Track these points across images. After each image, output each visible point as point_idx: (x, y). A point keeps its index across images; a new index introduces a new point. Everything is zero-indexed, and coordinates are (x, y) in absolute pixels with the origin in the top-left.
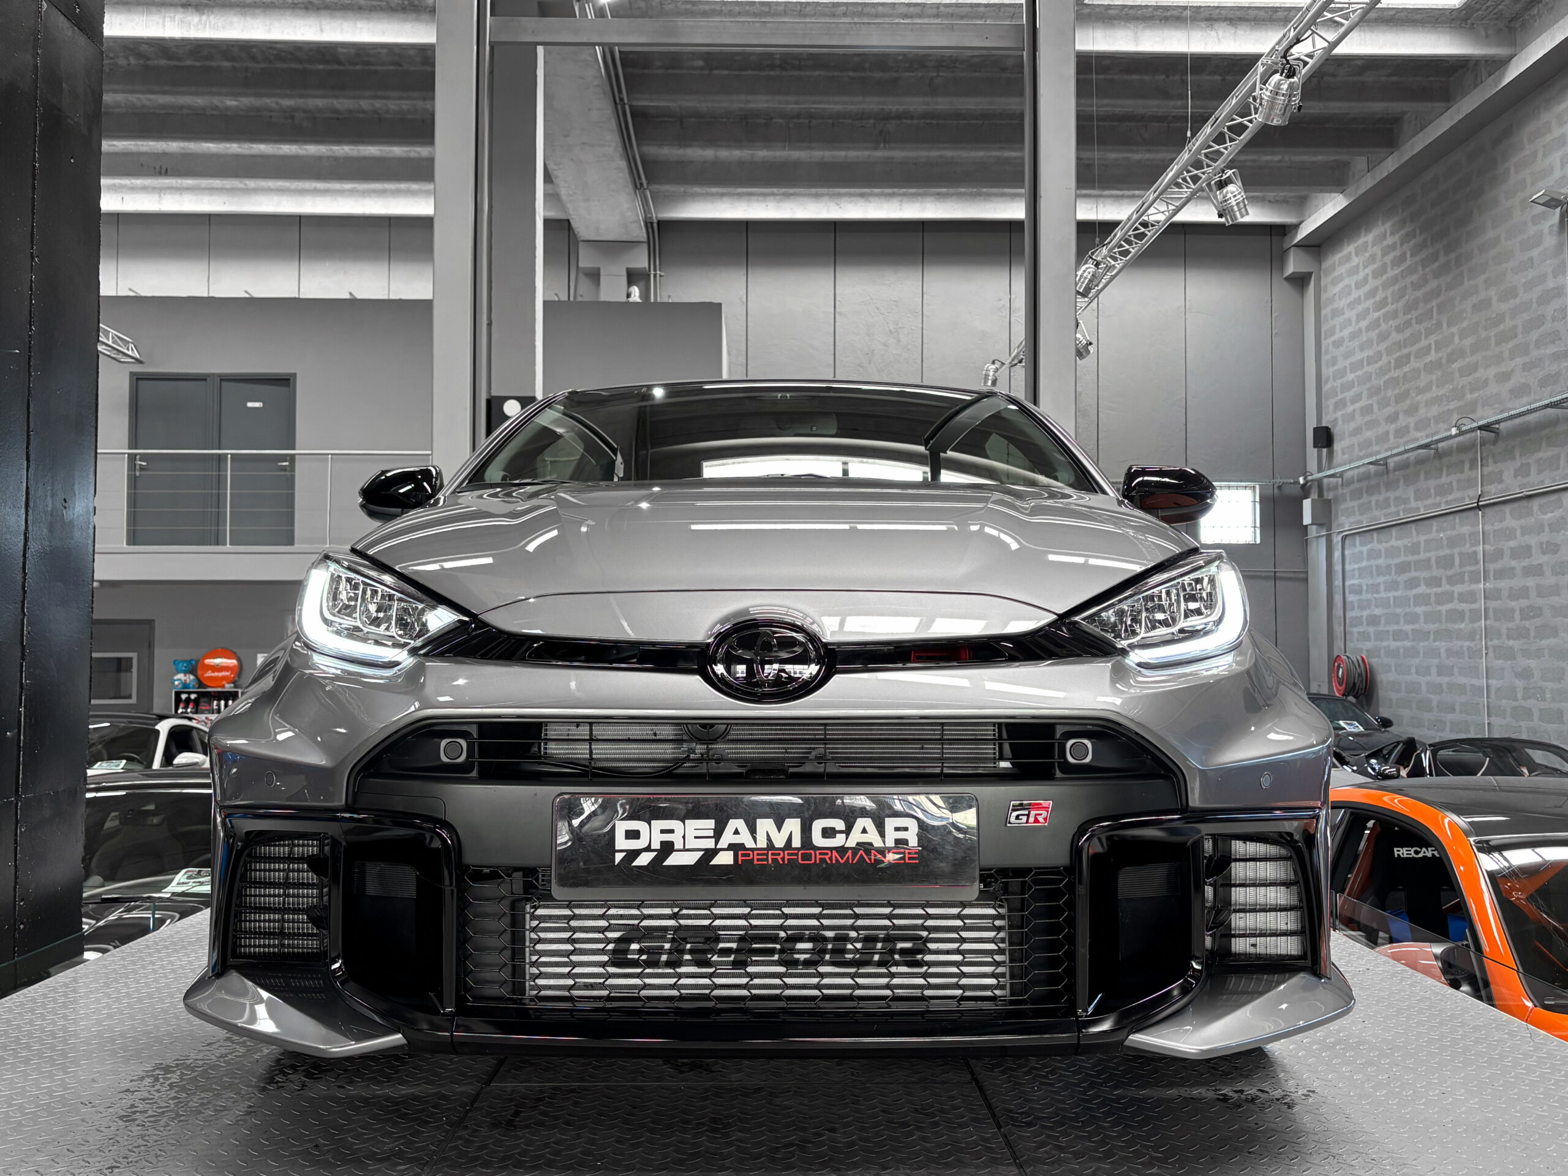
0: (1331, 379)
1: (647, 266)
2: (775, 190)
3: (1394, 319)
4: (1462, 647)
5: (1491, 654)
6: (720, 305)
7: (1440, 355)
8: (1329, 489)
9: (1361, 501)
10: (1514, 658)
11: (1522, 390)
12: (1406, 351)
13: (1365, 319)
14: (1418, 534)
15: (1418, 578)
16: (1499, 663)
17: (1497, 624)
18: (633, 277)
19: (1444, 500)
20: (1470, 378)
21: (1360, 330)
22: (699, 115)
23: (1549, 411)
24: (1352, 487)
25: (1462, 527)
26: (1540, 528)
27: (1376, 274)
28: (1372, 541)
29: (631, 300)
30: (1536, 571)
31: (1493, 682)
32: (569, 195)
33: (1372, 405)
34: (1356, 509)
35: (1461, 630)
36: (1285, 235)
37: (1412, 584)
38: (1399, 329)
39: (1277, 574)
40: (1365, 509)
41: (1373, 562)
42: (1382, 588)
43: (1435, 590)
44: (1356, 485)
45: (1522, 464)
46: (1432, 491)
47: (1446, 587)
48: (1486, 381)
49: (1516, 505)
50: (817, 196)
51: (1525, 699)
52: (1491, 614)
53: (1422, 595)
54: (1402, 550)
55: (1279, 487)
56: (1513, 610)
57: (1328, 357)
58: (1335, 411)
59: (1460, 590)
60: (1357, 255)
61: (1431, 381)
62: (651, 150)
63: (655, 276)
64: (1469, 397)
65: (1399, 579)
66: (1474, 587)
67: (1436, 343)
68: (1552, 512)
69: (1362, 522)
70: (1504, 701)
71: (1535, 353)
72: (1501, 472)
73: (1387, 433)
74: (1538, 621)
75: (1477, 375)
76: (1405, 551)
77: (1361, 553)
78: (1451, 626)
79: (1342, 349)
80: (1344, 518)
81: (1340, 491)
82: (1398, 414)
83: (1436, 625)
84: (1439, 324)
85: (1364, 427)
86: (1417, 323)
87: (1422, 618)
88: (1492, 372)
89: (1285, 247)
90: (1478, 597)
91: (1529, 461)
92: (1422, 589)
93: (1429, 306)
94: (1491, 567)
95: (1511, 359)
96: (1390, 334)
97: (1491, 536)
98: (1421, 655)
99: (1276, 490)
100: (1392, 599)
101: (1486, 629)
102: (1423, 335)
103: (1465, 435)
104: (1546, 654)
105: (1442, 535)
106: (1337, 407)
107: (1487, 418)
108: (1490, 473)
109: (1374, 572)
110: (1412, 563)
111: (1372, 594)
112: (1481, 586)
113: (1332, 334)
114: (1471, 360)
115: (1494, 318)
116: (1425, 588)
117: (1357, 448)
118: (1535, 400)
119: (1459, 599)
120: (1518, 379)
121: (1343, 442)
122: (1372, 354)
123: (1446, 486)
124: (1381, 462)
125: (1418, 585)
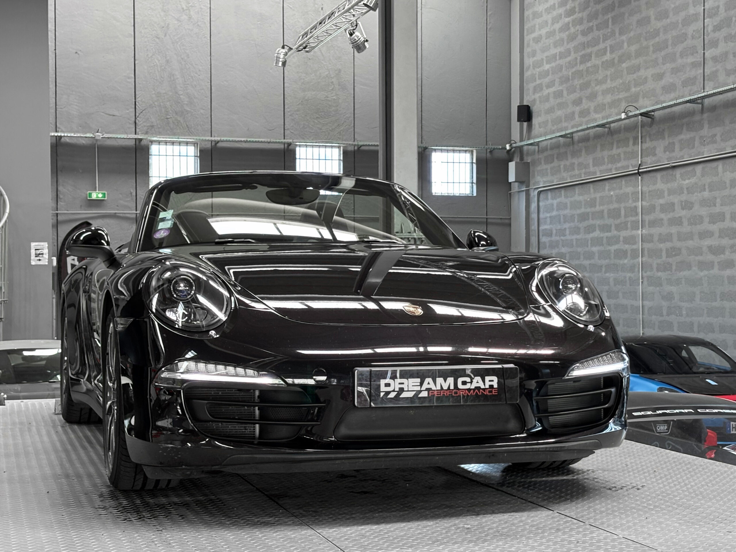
0: (531, 67)
3: (580, 25)
4: (625, 277)
5: (645, 283)
7: (614, 56)
8: (528, 154)
9: (552, 165)
11: (669, 88)
12: (589, 50)
13: (558, 22)
14: (595, 192)
15: (594, 225)
16: (651, 289)
17: (650, 260)
19: (614, 166)
20: (635, 76)
21: (554, 31)
23: (688, 104)
24: (546, 154)
25: (627, 188)
26: (680, 191)
28: (560, 196)
30: (677, 222)
31: (646, 303)
33: (562, 91)
34: (549, 171)
35: (625, 264)
37: (590, 229)
38: (584, 33)
39: (489, 220)
40: (555, 171)
41: (562, 213)
42: (567, 232)
43: (606, 234)
44: (549, 152)
45: (669, 143)
46: (606, 160)
47: (614, 232)
48: (646, 78)
49: (664, 173)
51: (668, 315)
52: (646, 252)
53: (597, 238)
54: (583, 204)
55: (491, 152)
56: (661, 250)
57: (529, 49)
58: (534, 94)
59: (624, 235)
61: (607, 76)
64: (633, 90)
65: (581, 225)
66: (634, 232)
67: (611, 46)
68: (689, 179)
69: (552, 181)
70: (654, 317)
71: (680, 61)
72: (655, 148)
73: (573, 113)
74: (678, 258)
75: (640, 74)
76: (585, 205)
77: (552, 205)
78: (618, 261)
79: (540, 45)
80: (539, 177)
81: (536, 157)
82: (582, 99)
83: (607, 261)
84: (613, 33)
85: (556, 107)
86: (597, 30)
87: (597, 255)
88: (650, 72)
90: (637, 239)
91: (674, 141)
92: (597, 234)
93: (606, 17)
94: (647, 218)
95: (664, 64)
96: (577, 36)
97: (647, 195)
99: (488, 154)
100: (574, 241)
101: (642, 264)
102: (601, 40)
103: (630, 119)
104: (683, 282)
105: (612, 193)
106: (535, 90)
107: (646, 107)
108: (647, 148)
109: (562, 220)
110: (590, 214)
111: (560, 237)
112: (640, 232)
113: (533, 31)
114: (635, 62)
115: (652, 32)
116: (599, 232)
117: (550, 124)
118: (679, 96)
119: (623, 241)
120: (668, 79)
121: (540, 118)
122: (563, 51)
123: (616, 156)
124: (569, 136)
125: (594, 231)
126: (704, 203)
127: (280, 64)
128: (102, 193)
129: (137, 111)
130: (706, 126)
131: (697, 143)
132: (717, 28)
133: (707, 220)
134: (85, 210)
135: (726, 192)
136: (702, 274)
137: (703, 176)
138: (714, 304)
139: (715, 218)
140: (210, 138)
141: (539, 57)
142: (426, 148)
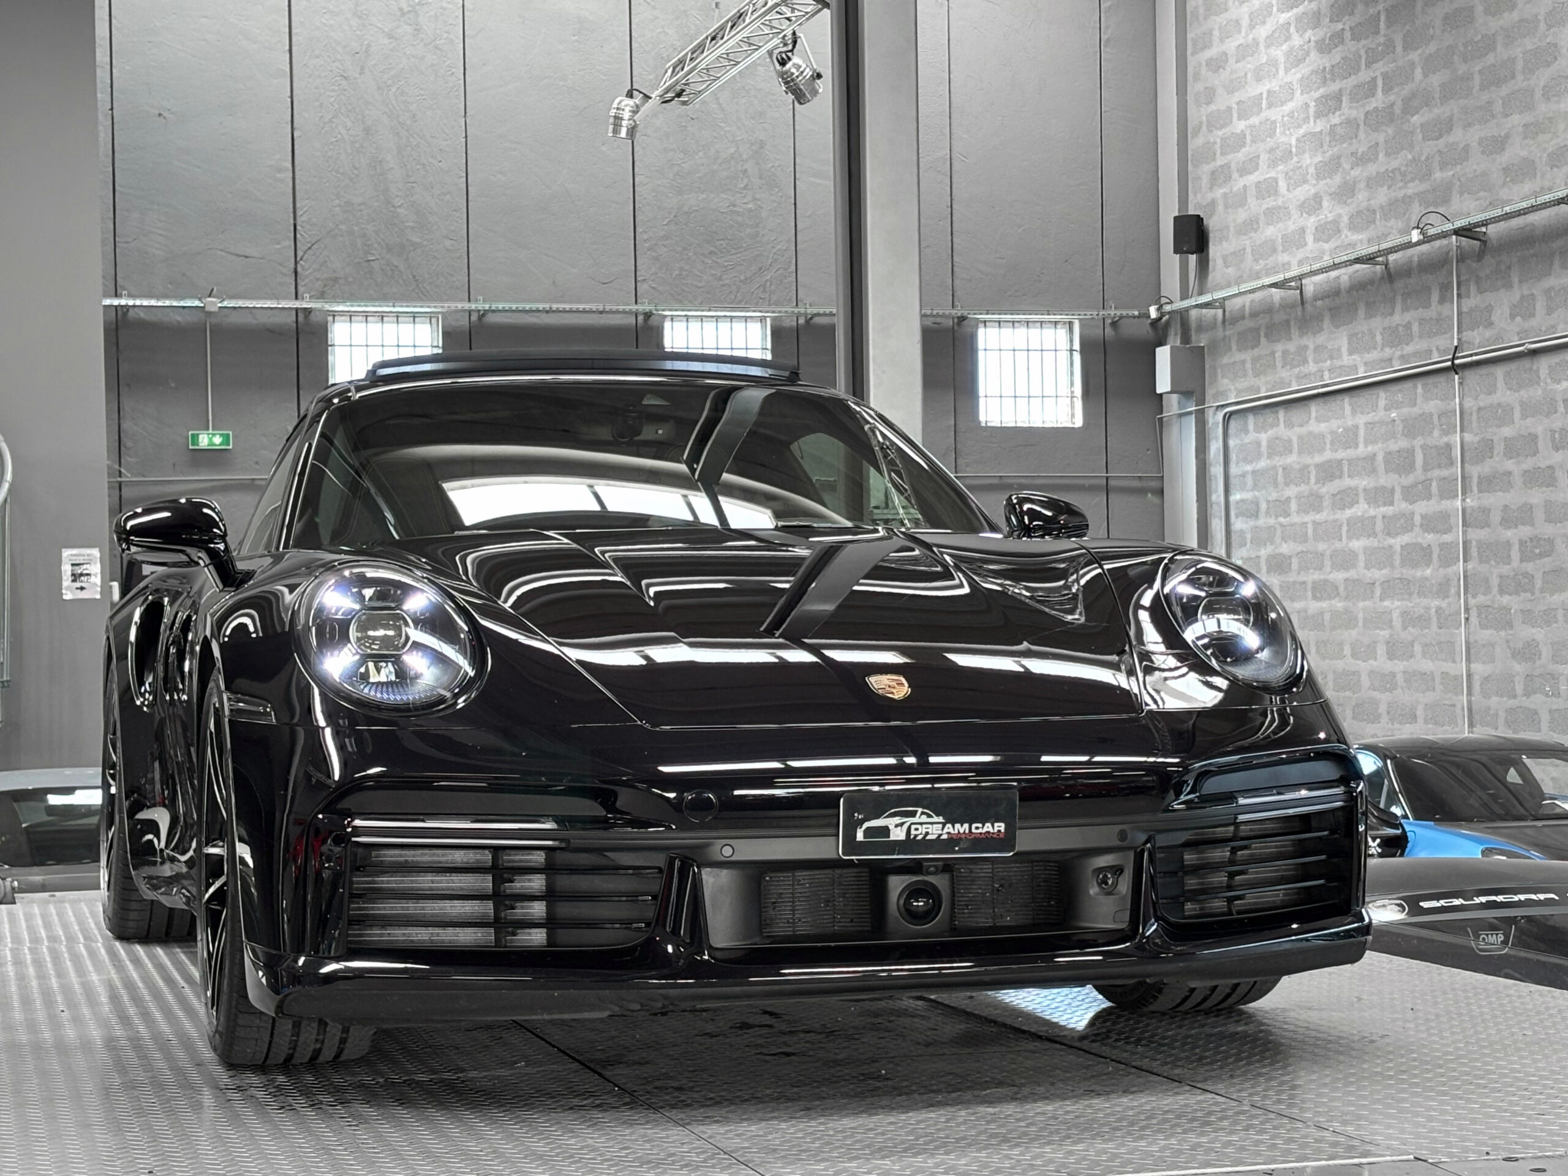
3: (1314, 28)
4: (1428, 608)
5: (1474, 620)
7: (1392, 98)
8: (1200, 328)
9: (1256, 352)
10: (1511, 627)
11: (1523, 170)
12: (1334, 87)
13: (1264, 23)
14: (1354, 412)
15: (1355, 489)
16: (1486, 635)
17: (1483, 568)
19: (1398, 353)
20: (1441, 142)
24: (1241, 326)
25: (1428, 401)
26: (1549, 406)
28: (1276, 424)
30: (1544, 477)
31: (1477, 667)
33: (1276, 180)
34: (1249, 365)
35: (1427, 579)
37: (1345, 499)
38: (1324, 47)
39: (1112, 483)
40: (1263, 366)
41: (1279, 461)
43: (1383, 510)
45: (1522, 297)
46: (1379, 338)
47: (1401, 505)
48: (1466, 149)
49: (1513, 366)
52: (1474, 552)
53: (1362, 519)
54: (1328, 440)
55: (1114, 324)
56: (1508, 544)
57: (1200, 86)
58: (1212, 187)
59: (1424, 512)
61: (1377, 144)
64: (1438, 175)
65: (1324, 490)
66: (1446, 504)
67: (1385, 76)
69: (1258, 391)
70: (1494, 700)
71: (1542, 109)
72: (1489, 309)
73: (1302, 231)
74: (1547, 563)
75: (1451, 139)
76: (1332, 443)
77: (1258, 444)
78: (1408, 572)
79: (1224, 75)
80: (1226, 381)
81: (1220, 333)
82: (1321, 198)
83: (1384, 571)
84: (1390, 46)
85: (1262, 218)
86: (1353, 39)
87: (1362, 558)
88: (1474, 135)
90: (1452, 520)
91: (1534, 291)
92: (1361, 509)
93: (1372, 10)
94: (1474, 471)
95: (1507, 116)
96: (1308, 54)
97: (1474, 417)
98: (1360, 624)
99: (1108, 330)
100: (1310, 526)
101: (1465, 577)
102: (1363, 62)
103: (1433, 243)
104: (1560, 617)
105: (1393, 415)
106: (1214, 180)
107: (1469, 215)
108: (1471, 310)
109: (1280, 478)
110: (1345, 462)
111: (1276, 518)
112: (1458, 503)
113: (1207, 46)
114: (1440, 111)
115: (1478, 42)
116: (1366, 506)
117: (1249, 256)
118: (1542, 188)
119: (1421, 525)
120: (1516, 151)
121: (1225, 244)
122: (1277, 88)
123: (1401, 329)
124: (1293, 284)
125: (1354, 502)
127: (623, 133)
128: (221, 435)
129: (298, 244)
134: (183, 475)
140: (467, 306)
141: (1221, 102)
142: (962, 319)
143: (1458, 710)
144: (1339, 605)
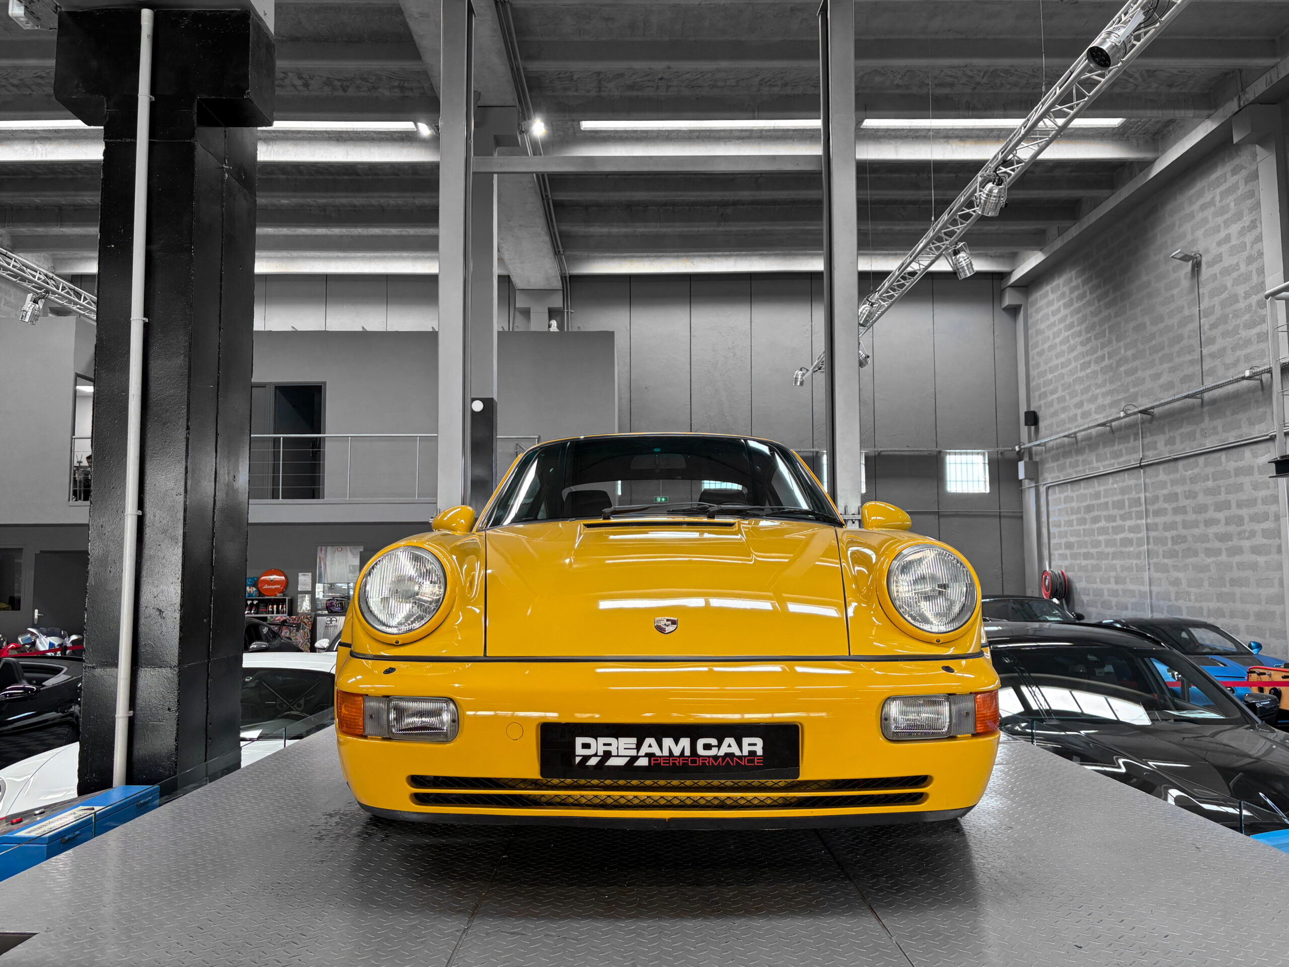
0: (1036, 378)
1: (562, 306)
2: (649, 254)
3: (1078, 337)
4: (1132, 564)
5: (1152, 569)
6: (613, 332)
7: (1111, 361)
8: (1036, 454)
9: (1058, 463)
10: (1168, 571)
11: (1170, 386)
12: (1087, 359)
13: (1059, 336)
14: (1099, 485)
15: (1100, 516)
16: (1158, 575)
17: (1156, 548)
18: (553, 313)
19: (1117, 461)
20: (1133, 378)
21: (1056, 344)
22: (598, 205)
23: (1188, 400)
24: (1052, 453)
25: (1129, 480)
26: (1182, 481)
27: (1065, 306)
28: (1067, 491)
29: (552, 330)
30: (1182, 510)
31: (1155, 589)
32: (510, 259)
33: (1064, 396)
34: (1056, 468)
35: (1131, 552)
36: (1002, 279)
37: (1096, 520)
38: (1083, 344)
39: (1002, 514)
40: (1062, 468)
41: (1068, 505)
42: (1075, 523)
43: (1112, 524)
44: (1056, 452)
45: (1170, 437)
46: (1108, 456)
47: (1119, 522)
48: (1144, 379)
49: (1166, 465)
50: (678, 257)
51: (1176, 600)
52: (1151, 541)
53: (1103, 528)
54: (1088, 497)
55: (1002, 453)
56: (1166, 538)
57: (1034, 362)
58: (1039, 400)
59: (1129, 525)
60: (1052, 293)
61: (1106, 380)
62: (565, 227)
63: (567, 312)
64: (1132, 390)
65: (1087, 516)
66: (1139, 522)
67: (1109, 353)
68: (1192, 470)
69: (1059, 477)
70: (1162, 603)
71: (1177, 360)
72: (1155, 443)
73: (1076, 415)
74: (1184, 546)
75: (1137, 375)
76: (1090, 497)
77: (1060, 499)
78: (1123, 549)
79: (1043, 357)
80: (1047, 474)
81: (1044, 455)
82: (1083, 402)
83: (1113, 549)
84: (1110, 341)
85: (1060, 411)
86: (1095, 340)
87: (1103, 543)
88: (1148, 373)
89: (1003, 286)
90: (1142, 528)
91: (1175, 434)
92: (1103, 523)
93: (1103, 328)
94: (1151, 508)
95: (1161, 364)
96: (1077, 347)
97: (1150, 486)
98: (1103, 570)
99: (999, 456)
100: (1082, 531)
101: (1148, 551)
102: (1099, 348)
103: (1130, 417)
104: (1190, 569)
105: (1115, 486)
106: (1041, 397)
107: (1145, 405)
108: (1148, 443)
110: (1096, 505)
111: (1068, 527)
112: (1144, 521)
113: (1036, 347)
114: (1132, 365)
115: (1148, 336)
116: (1105, 522)
117: (1055, 426)
118: (1177, 393)
119: (1128, 530)
120: (1164, 379)
121: (1045, 422)
122: (1065, 361)
123: (1118, 452)
124: (1073, 435)
125: (1099, 521)
126: (1209, 492)
127: (798, 383)
130: (1207, 419)
131: (1198, 435)
132: (1213, 326)
133: (1212, 508)
135: (1232, 480)
136: (1209, 560)
137: (1206, 466)
138: (1224, 589)
139: (1219, 507)
141: (1042, 368)
142: (940, 452)
143: (1146, 606)
144: (1094, 562)
